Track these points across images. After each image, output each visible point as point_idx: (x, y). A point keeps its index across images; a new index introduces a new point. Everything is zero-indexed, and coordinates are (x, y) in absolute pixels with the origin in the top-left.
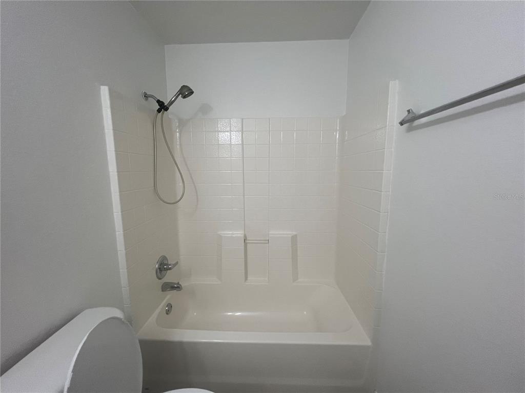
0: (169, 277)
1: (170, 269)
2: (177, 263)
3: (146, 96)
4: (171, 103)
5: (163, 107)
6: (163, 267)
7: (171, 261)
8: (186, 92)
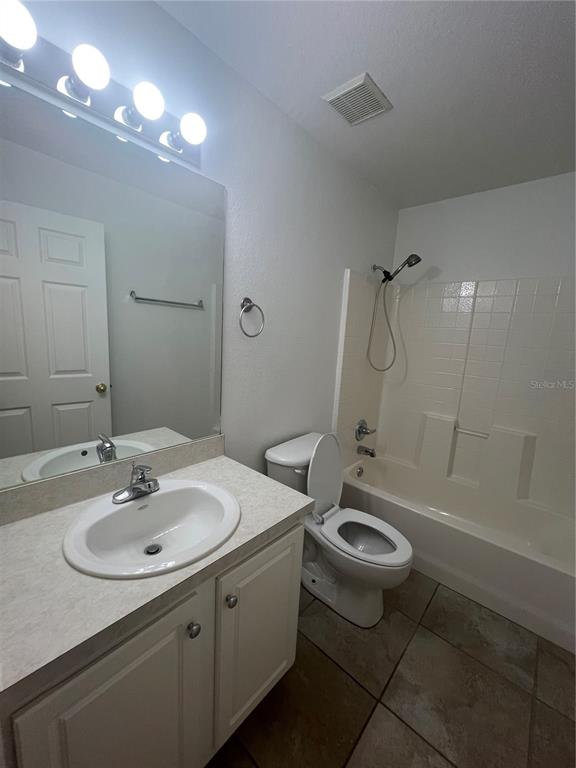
0: (366, 441)
1: (368, 433)
2: (375, 431)
3: (375, 268)
4: (397, 272)
5: (388, 277)
6: (362, 431)
7: (370, 427)
8: (413, 260)
